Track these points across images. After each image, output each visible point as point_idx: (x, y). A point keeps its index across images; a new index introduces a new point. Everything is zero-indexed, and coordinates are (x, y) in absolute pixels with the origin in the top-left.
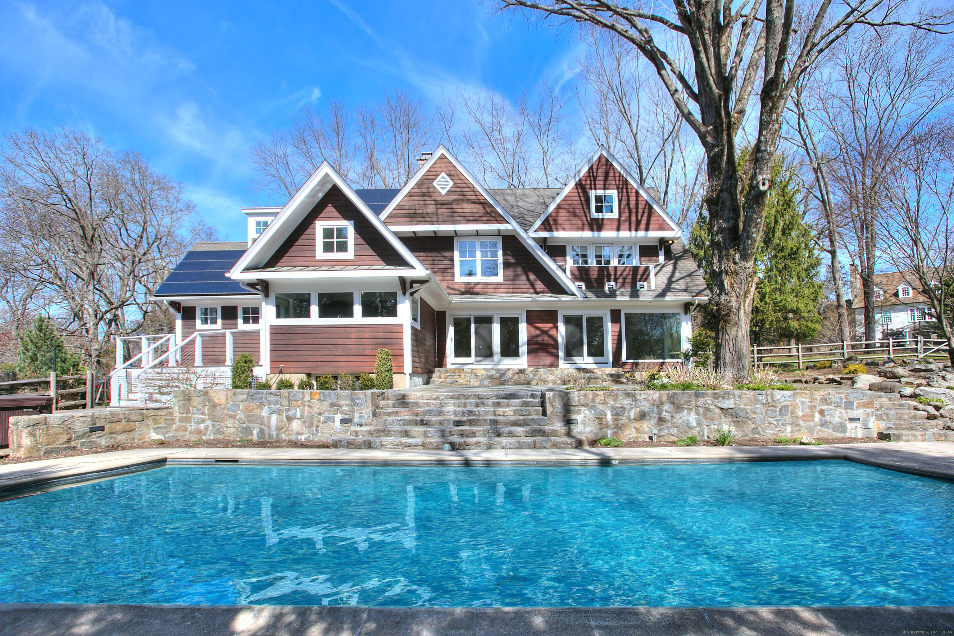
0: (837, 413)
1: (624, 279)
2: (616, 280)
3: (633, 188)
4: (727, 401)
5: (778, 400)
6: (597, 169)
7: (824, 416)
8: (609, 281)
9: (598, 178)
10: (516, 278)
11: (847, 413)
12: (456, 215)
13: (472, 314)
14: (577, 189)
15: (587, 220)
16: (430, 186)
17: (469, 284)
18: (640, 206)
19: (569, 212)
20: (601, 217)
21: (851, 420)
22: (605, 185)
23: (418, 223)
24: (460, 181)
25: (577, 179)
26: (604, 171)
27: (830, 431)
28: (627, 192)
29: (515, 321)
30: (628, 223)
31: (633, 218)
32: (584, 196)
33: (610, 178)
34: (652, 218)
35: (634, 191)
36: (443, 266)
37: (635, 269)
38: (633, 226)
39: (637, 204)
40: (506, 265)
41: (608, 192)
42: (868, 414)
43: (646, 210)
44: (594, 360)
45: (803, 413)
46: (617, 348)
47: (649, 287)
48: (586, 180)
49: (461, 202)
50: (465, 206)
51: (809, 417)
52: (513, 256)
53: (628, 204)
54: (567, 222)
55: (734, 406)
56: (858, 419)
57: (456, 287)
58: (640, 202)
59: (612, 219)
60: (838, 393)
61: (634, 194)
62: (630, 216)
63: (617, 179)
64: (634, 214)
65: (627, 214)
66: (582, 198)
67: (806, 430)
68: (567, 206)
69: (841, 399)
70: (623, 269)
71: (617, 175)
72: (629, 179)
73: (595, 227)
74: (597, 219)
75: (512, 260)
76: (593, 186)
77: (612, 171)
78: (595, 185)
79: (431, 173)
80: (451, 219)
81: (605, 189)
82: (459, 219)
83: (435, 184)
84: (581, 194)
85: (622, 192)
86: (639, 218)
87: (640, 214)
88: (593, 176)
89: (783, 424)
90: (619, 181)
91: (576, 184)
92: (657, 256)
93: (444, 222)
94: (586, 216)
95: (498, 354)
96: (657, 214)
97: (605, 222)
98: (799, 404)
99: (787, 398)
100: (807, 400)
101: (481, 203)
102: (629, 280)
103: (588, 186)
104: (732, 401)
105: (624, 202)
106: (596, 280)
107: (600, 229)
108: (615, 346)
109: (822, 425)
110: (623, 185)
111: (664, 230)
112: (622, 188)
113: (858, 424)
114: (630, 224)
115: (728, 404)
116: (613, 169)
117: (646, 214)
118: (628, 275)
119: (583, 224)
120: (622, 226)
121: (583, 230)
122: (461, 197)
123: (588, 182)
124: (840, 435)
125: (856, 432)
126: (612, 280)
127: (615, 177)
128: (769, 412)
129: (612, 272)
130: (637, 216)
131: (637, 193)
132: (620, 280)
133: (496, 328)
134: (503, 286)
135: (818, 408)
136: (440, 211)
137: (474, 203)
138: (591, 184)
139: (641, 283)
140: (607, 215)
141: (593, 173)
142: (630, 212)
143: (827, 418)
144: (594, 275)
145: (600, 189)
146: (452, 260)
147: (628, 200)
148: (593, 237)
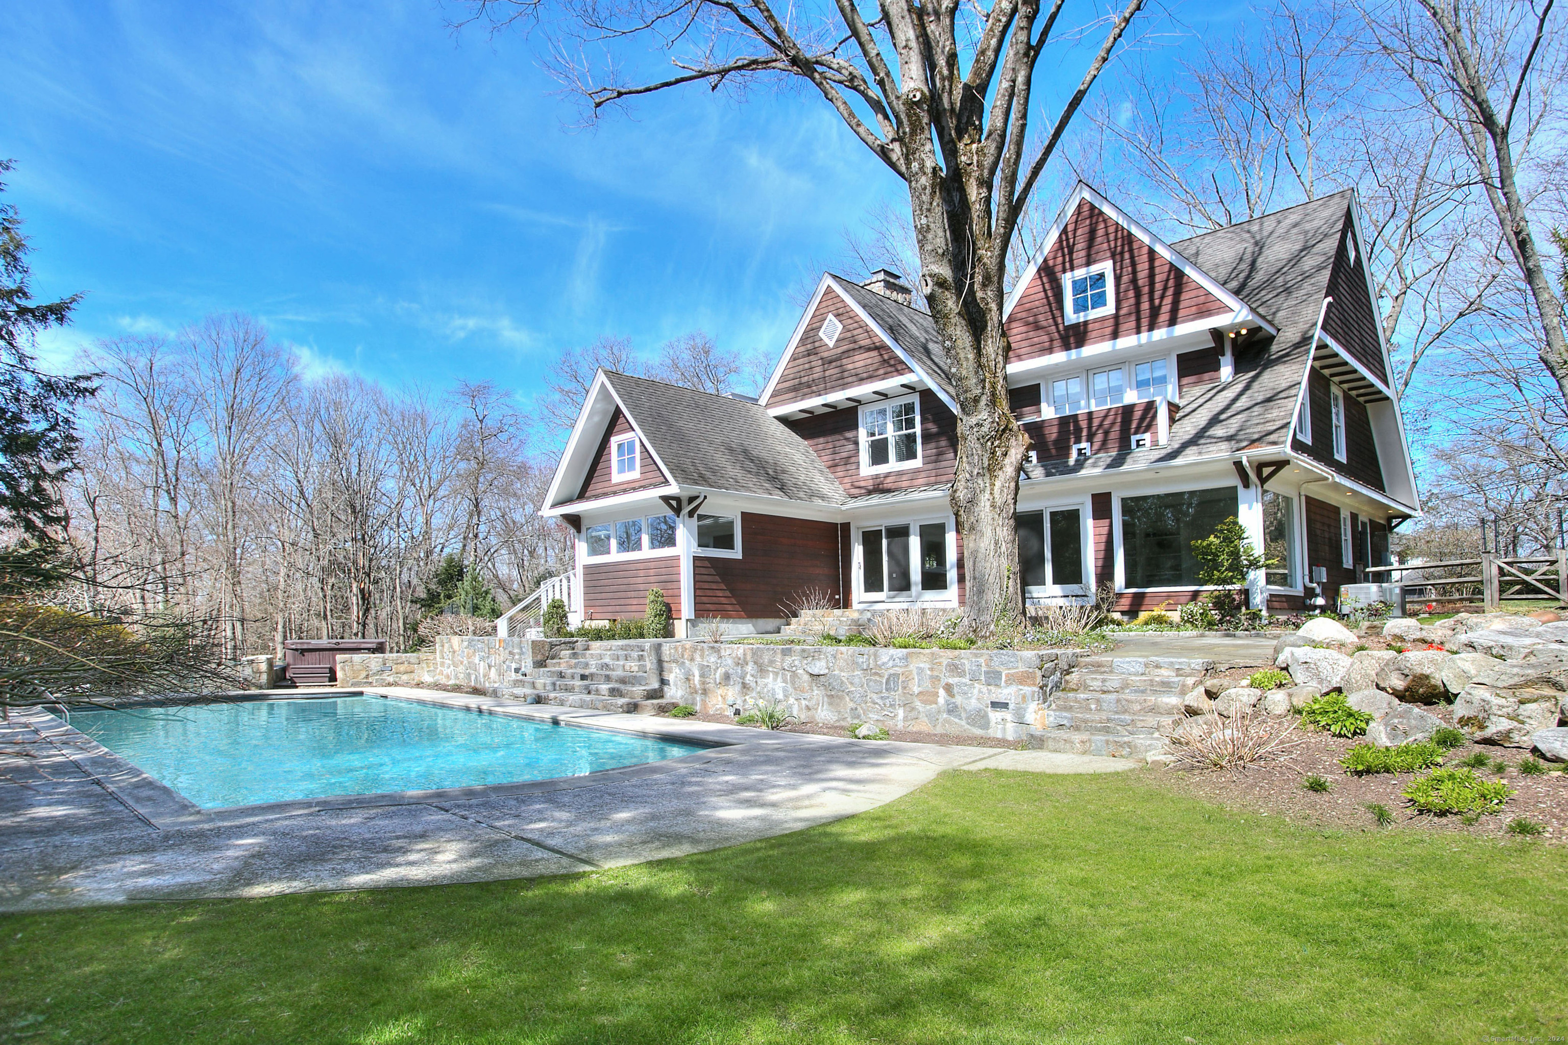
0: (976, 691)
1: (1106, 433)
2: (1090, 439)
3: (1142, 245)
4: (818, 663)
5: (883, 664)
6: (1075, 230)
7: (953, 696)
8: (1078, 441)
9: (1076, 247)
10: (940, 458)
11: (989, 691)
12: (846, 374)
13: (881, 524)
14: (1041, 278)
15: (1058, 331)
16: (816, 338)
17: (877, 476)
18: (1158, 278)
19: (1028, 324)
20: (1082, 320)
21: (995, 705)
22: (1089, 256)
23: (804, 397)
24: (850, 321)
25: (1040, 260)
26: (1087, 229)
27: (963, 723)
28: (1132, 258)
29: (941, 529)
30: (1133, 317)
31: (1145, 306)
32: (1052, 289)
33: (1099, 240)
34: (1184, 296)
35: (1145, 250)
36: (844, 455)
37: (1128, 411)
38: (1145, 322)
39: (1152, 276)
40: (927, 437)
41: (1095, 269)
42: (1024, 697)
43: (1171, 283)
44: (1063, 590)
45: (920, 689)
46: (1103, 567)
47: (1155, 443)
48: (1055, 258)
49: (851, 353)
50: (857, 358)
51: (929, 697)
52: (934, 422)
53: (1134, 281)
54: (1024, 344)
55: (826, 671)
56: (1005, 706)
57: (862, 484)
58: (1157, 270)
59: (1103, 319)
60: (976, 656)
61: (1145, 258)
62: (1138, 304)
63: (1112, 237)
64: (1145, 298)
65: (1132, 301)
66: (1050, 293)
67: (926, 719)
68: (1024, 315)
69: (979, 666)
70: (1103, 414)
71: (1111, 230)
72: (1134, 230)
73: (1072, 340)
74: (1077, 325)
75: (933, 428)
76: (1067, 265)
77: (1102, 225)
78: (1071, 261)
79: (815, 320)
80: (840, 382)
81: (1088, 264)
82: (850, 379)
83: (821, 334)
84: (1047, 286)
85: (1122, 260)
86: (1157, 302)
87: (1157, 294)
88: (1068, 246)
89: (891, 705)
90: (1116, 239)
91: (1039, 271)
92: (1217, 368)
93: (833, 389)
94: (1056, 325)
95: (916, 584)
96: (1193, 285)
97: (1090, 327)
98: (915, 672)
99: (897, 661)
100: (927, 666)
101: (877, 348)
102: (1114, 434)
103: (1059, 268)
104: (823, 663)
105: (1125, 279)
106: (1056, 442)
107: (1080, 344)
108: (1100, 563)
109: (950, 712)
110: (1123, 245)
111: (1210, 315)
112: (1122, 253)
113: (1008, 715)
114: (1138, 320)
115: (819, 667)
116: (1105, 221)
117: (1170, 292)
118: (1113, 424)
119: (1052, 341)
120: (1123, 327)
121: (1051, 353)
122: (852, 346)
123: (1060, 260)
124: (978, 732)
125: (1004, 729)
126: (1084, 438)
127: (1107, 234)
128: (871, 684)
129: (1084, 424)
130: (1151, 300)
131: (1152, 253)
132: (1099, 437)
133: (915, 543)
134: (923, 474)
135: (943, 683)
136: (827, 373)
137: (869, 349)
138: (1064, 263)
139: (1138, 437)
140: (1093, 314)
141: (1067, 240)
142: (1138, 296)
143: (958, 700)
144: (1052, 434)
145: (1080, 266)
146: (856, 443)
147: (1134, 272)
148: (1069, 362)
